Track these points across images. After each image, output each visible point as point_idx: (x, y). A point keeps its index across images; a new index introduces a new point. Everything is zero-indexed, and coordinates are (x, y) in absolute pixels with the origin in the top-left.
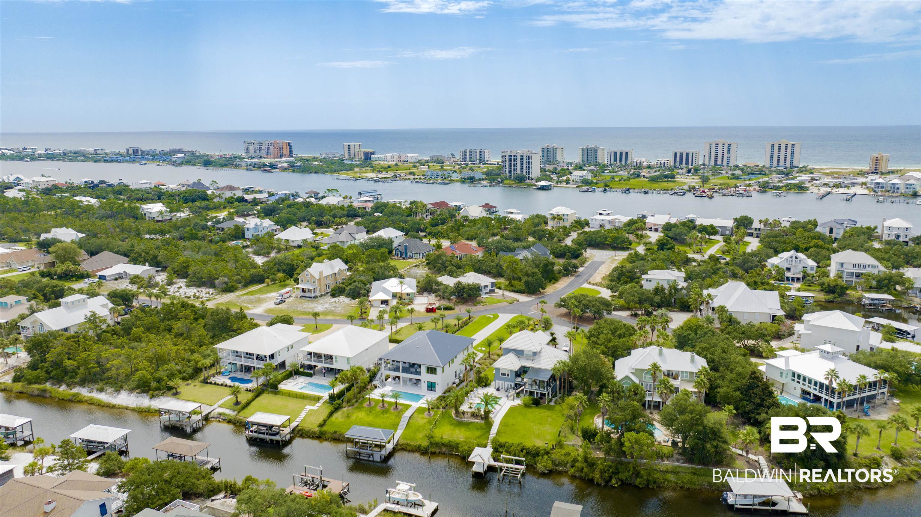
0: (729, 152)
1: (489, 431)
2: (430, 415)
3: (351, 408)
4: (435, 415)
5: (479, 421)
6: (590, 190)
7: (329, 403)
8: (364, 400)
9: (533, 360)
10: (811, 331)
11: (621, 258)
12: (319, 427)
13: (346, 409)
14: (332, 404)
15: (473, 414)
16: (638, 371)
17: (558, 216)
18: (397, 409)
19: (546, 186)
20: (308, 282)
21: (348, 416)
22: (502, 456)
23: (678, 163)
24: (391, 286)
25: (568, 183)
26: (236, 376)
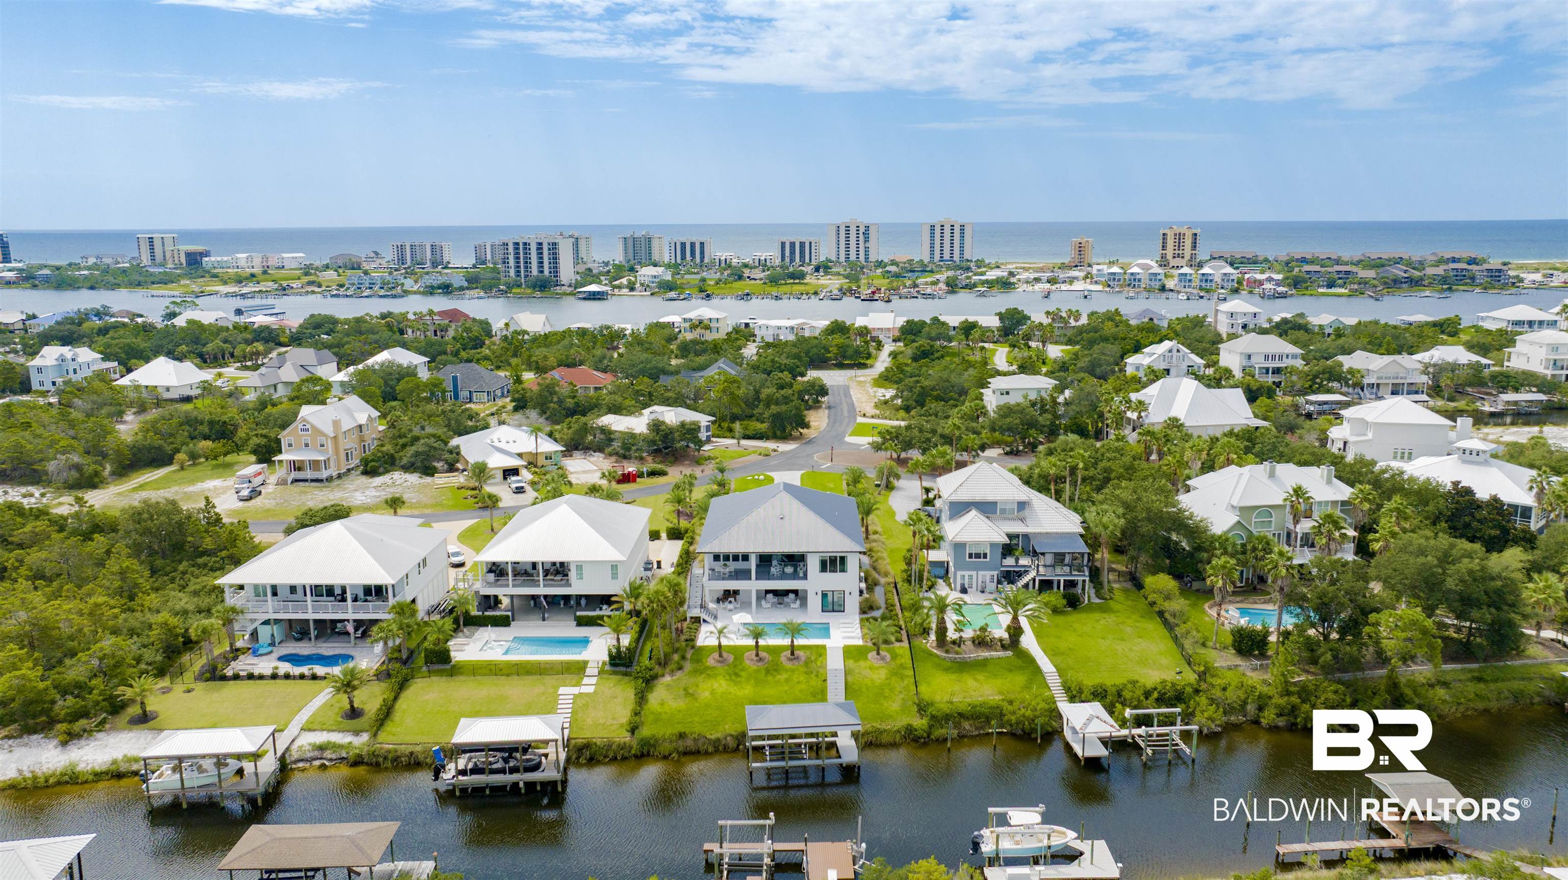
0: (867, 239)
1: (1037, 670)
2: (883, 659)
3: (679, 674)
4: (894, 656)
5: (1001, 654)
6: (682, 297)
7: (615, 673)
8: (701, 652)
9: (1022, 520)
10: (1370, 436)
11: (869, 379)
12: (633, 730)
13: (667, 679)
14: (626, 674)
15: (981, 642)
16: (1245, 510)
17: (701, 322)
18: (797, 658)
19: (599, 293)
20: (307, 445)
21: (688, 693)
22: (1128, 713)
23: (787, 260)
24: (504, 440)
25: (632, 289)
26: (294, 652)
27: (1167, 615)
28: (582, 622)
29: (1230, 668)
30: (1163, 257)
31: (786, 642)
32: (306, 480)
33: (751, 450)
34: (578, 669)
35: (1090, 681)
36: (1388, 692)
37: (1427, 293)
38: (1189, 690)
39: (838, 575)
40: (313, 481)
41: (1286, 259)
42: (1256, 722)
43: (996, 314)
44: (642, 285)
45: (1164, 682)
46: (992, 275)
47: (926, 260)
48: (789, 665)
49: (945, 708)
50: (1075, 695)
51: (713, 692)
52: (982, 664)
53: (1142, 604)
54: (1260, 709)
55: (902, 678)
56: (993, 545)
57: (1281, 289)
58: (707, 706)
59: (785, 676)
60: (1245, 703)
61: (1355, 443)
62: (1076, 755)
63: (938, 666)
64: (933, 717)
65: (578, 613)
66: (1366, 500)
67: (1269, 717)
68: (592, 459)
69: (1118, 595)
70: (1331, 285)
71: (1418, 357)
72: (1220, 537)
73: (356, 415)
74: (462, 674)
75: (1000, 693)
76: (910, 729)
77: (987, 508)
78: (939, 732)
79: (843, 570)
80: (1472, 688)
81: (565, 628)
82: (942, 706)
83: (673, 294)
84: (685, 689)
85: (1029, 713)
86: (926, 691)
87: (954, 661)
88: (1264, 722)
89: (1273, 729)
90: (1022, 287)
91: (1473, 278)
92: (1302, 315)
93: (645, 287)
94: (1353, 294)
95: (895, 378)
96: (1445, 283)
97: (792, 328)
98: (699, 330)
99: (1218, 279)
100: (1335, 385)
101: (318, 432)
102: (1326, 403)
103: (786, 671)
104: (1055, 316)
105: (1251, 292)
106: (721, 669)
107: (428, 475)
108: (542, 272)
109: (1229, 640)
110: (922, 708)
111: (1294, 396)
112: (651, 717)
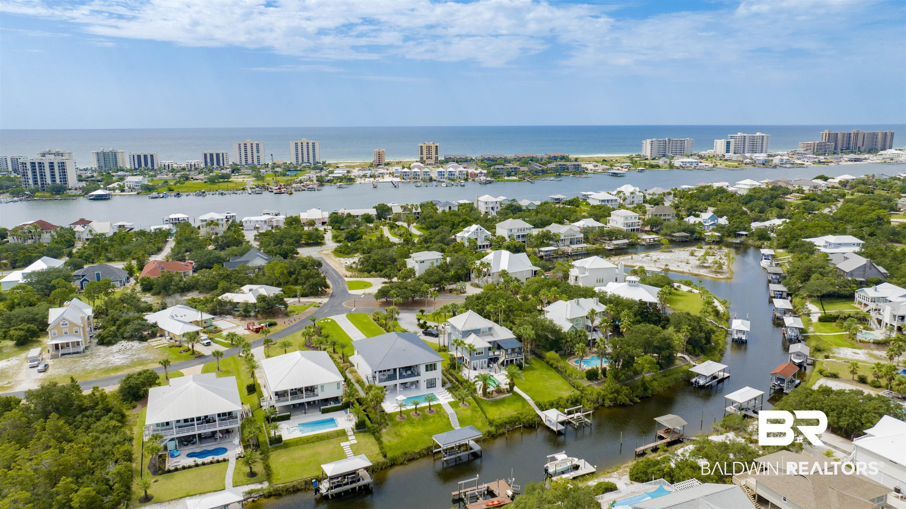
0: (258, 151)
1: (523, 400)
2: (466, 405)
3: (388, 427)
4: (470, 404)
5: (508, 395)
6: (161, 195)
7: (361, 432)
8: (391, 416)
9: (491, 335)
10: (587, 274)
11: (329, 252)
12: (385, 456)
13: (384, 431)
14: (365, 432)
15: (499, 391)
16: (572, 320)
17: (212, 221)
18: (432, 411)
19: (102, 195)
20: (66, 333)
21: (397, 435)
22: (566, 410)
23: (209, 164)
24: (179, 315)
25: (123, 191)
26: (191, 452)
27: (559, 368)
28: (324, 412)
29: (588, 386)
30: (422, 158)
31: (427, 404)
32: (70, 354)
33: (307, 304)
34: (342, 434)
35: (546, 399)
36: (642, 386)
37: (552, 178)
38: (580, 397)
39: (433, 372)
40: (74, 353)
41: (481, 158)
42: (603, 405)
43: (374, 208)
44: (130, 188)
45: (571, 396)
46: (338, 173)
47: (294, 162)
48: (431, 415)
49: (500, 421)
50: (543, 408)
51: (407, 432)
52: (503, 401)
53: (544, 364)
54: (604, 400)
55: (477, 411)
56: (485, 348)
57: (489, 179)
58: (408, 439)
59: (431, 420)
60: (598, 399)
61: (582, 277)
62: (552, 430)
63: (487, 404)
64: (496, 426)
65: (322, 408)
66: (612, 310)
67: (607, 403)
68: (228, 319)
69: (533, 361)
70: (509, 175)
71: (577, 224)
72: (568, 333)
73: (84, 310)
74: (290, 446)
75: (515, 411)
76: (489, 433)
77: (477, 332)
78: (501, 431)
79: (435, 369)
80: (664, 379)
81: (316, 416)
82: (498, 420)
83: (154, 194)
84: (395, 433)
85: (531, 417)
86: (490, 416)
87: (492, 401)
88: (606, 405)
89: (609, 407)
90: (358, 181)
91: (568, 169)
92: (514, 200)
93: (132, 189)
94: (521, 180)
95: (346, 252)
96: (558, 172)
97: (265, 222)
98: (212, 226)
99: (457, 174)
100: (551, 242)
101: (73, 324)
102: (548, 251)
103: (431, 417)
104: (405, 208)
105: (473, 180)
106: (404, 422)
107: (143, 341)
108: (54, 181)
109: (585, 375)
110: (491, 423)
111: (533, 248)
112: (388, 448)
